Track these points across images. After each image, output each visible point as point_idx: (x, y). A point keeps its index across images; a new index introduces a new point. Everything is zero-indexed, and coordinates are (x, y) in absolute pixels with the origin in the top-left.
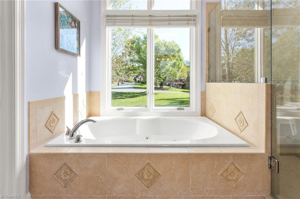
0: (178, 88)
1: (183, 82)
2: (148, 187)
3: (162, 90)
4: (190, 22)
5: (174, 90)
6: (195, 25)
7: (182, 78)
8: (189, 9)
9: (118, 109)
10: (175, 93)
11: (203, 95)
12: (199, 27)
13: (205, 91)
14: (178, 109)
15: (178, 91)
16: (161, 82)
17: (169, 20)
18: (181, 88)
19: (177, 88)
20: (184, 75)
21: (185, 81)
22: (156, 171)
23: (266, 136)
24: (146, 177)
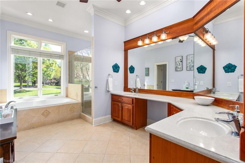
0: (52, 85)
1: (56, 80)
2: (46, 117)
3: (35, 87)
4: (61, 58)
5: (48, 87)
6: (63, 59)
7: (56, 77)
8: (61, 52)
9: (19, 98)
10: (49, 90)
11: (67, 89)
12: (65, 60)
13: (68, 87)
14: (55, 95)
15: (51, 88)
16: (34, 80)
17: (51, 56)
18: (54, 86)
19: (50, 85)
20: (58, 74)
21: (58, 79)
22: (49, 112)
23: (81, 98)
24: (45, 114)
